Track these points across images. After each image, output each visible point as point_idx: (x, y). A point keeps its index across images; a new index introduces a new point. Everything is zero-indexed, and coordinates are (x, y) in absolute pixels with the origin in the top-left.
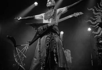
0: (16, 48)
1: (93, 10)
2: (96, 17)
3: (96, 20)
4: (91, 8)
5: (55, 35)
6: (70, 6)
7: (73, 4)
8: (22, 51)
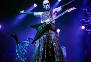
0: (18, 44)
1: (86, 10)
2: (89, 16)
3: (89, 19)
4: (85, 8)
5: (51, 31)
6: (64, 5)
7: (67, 4)
8: (23, 47)
